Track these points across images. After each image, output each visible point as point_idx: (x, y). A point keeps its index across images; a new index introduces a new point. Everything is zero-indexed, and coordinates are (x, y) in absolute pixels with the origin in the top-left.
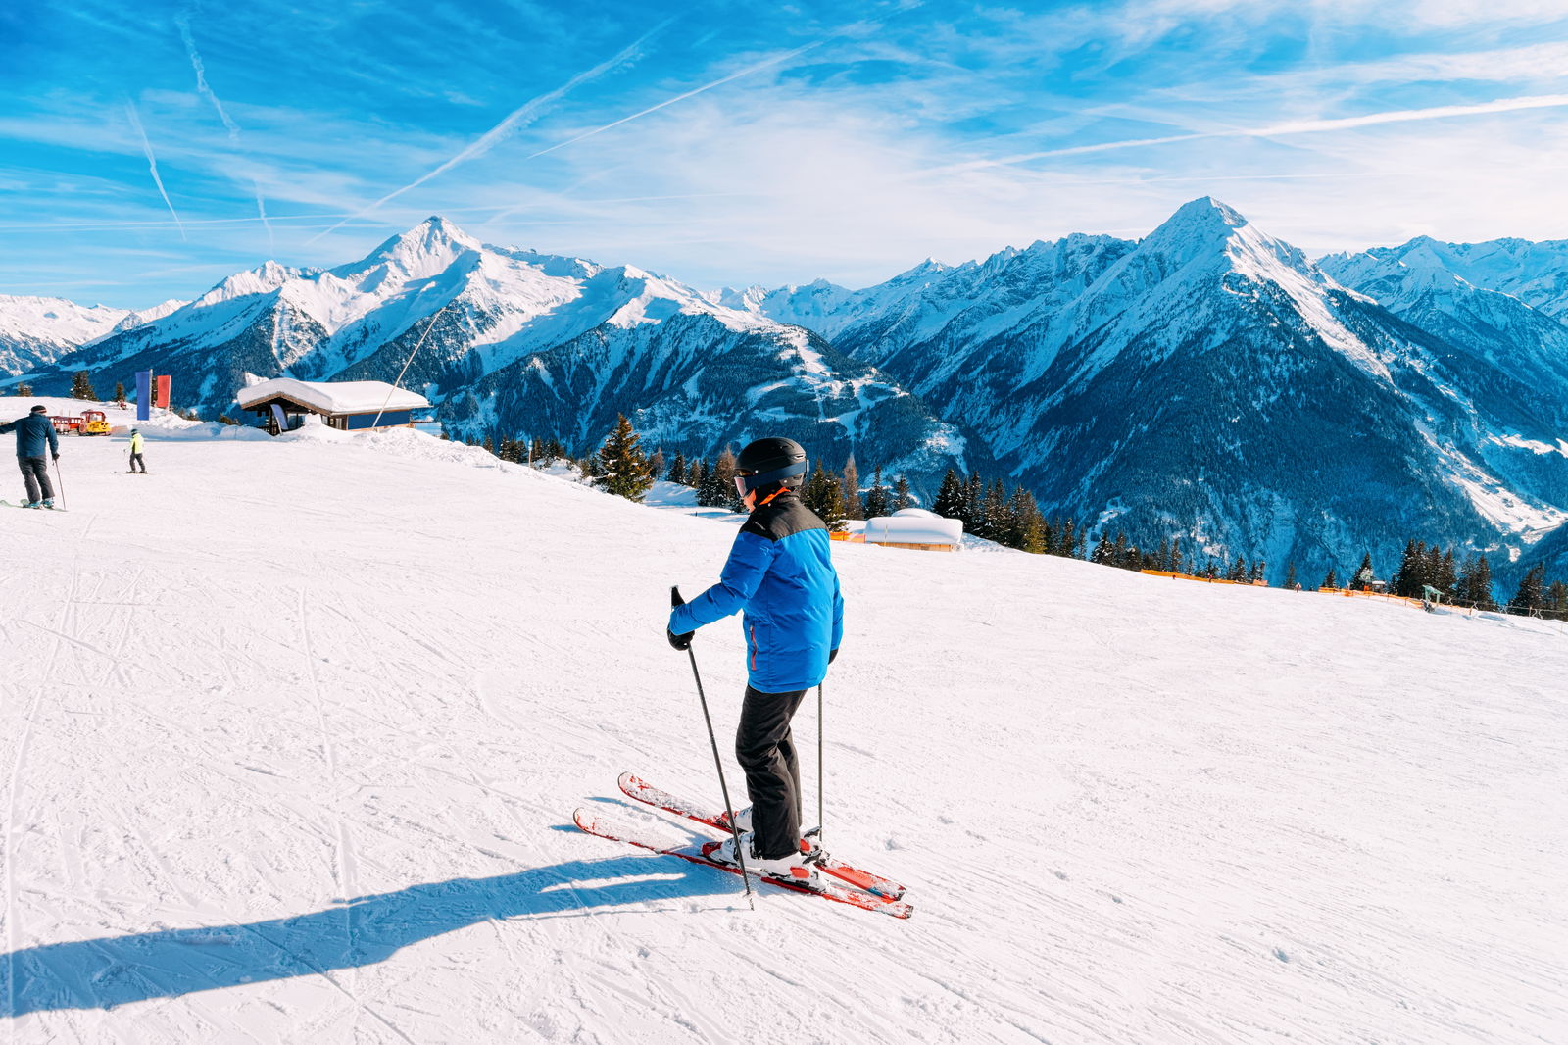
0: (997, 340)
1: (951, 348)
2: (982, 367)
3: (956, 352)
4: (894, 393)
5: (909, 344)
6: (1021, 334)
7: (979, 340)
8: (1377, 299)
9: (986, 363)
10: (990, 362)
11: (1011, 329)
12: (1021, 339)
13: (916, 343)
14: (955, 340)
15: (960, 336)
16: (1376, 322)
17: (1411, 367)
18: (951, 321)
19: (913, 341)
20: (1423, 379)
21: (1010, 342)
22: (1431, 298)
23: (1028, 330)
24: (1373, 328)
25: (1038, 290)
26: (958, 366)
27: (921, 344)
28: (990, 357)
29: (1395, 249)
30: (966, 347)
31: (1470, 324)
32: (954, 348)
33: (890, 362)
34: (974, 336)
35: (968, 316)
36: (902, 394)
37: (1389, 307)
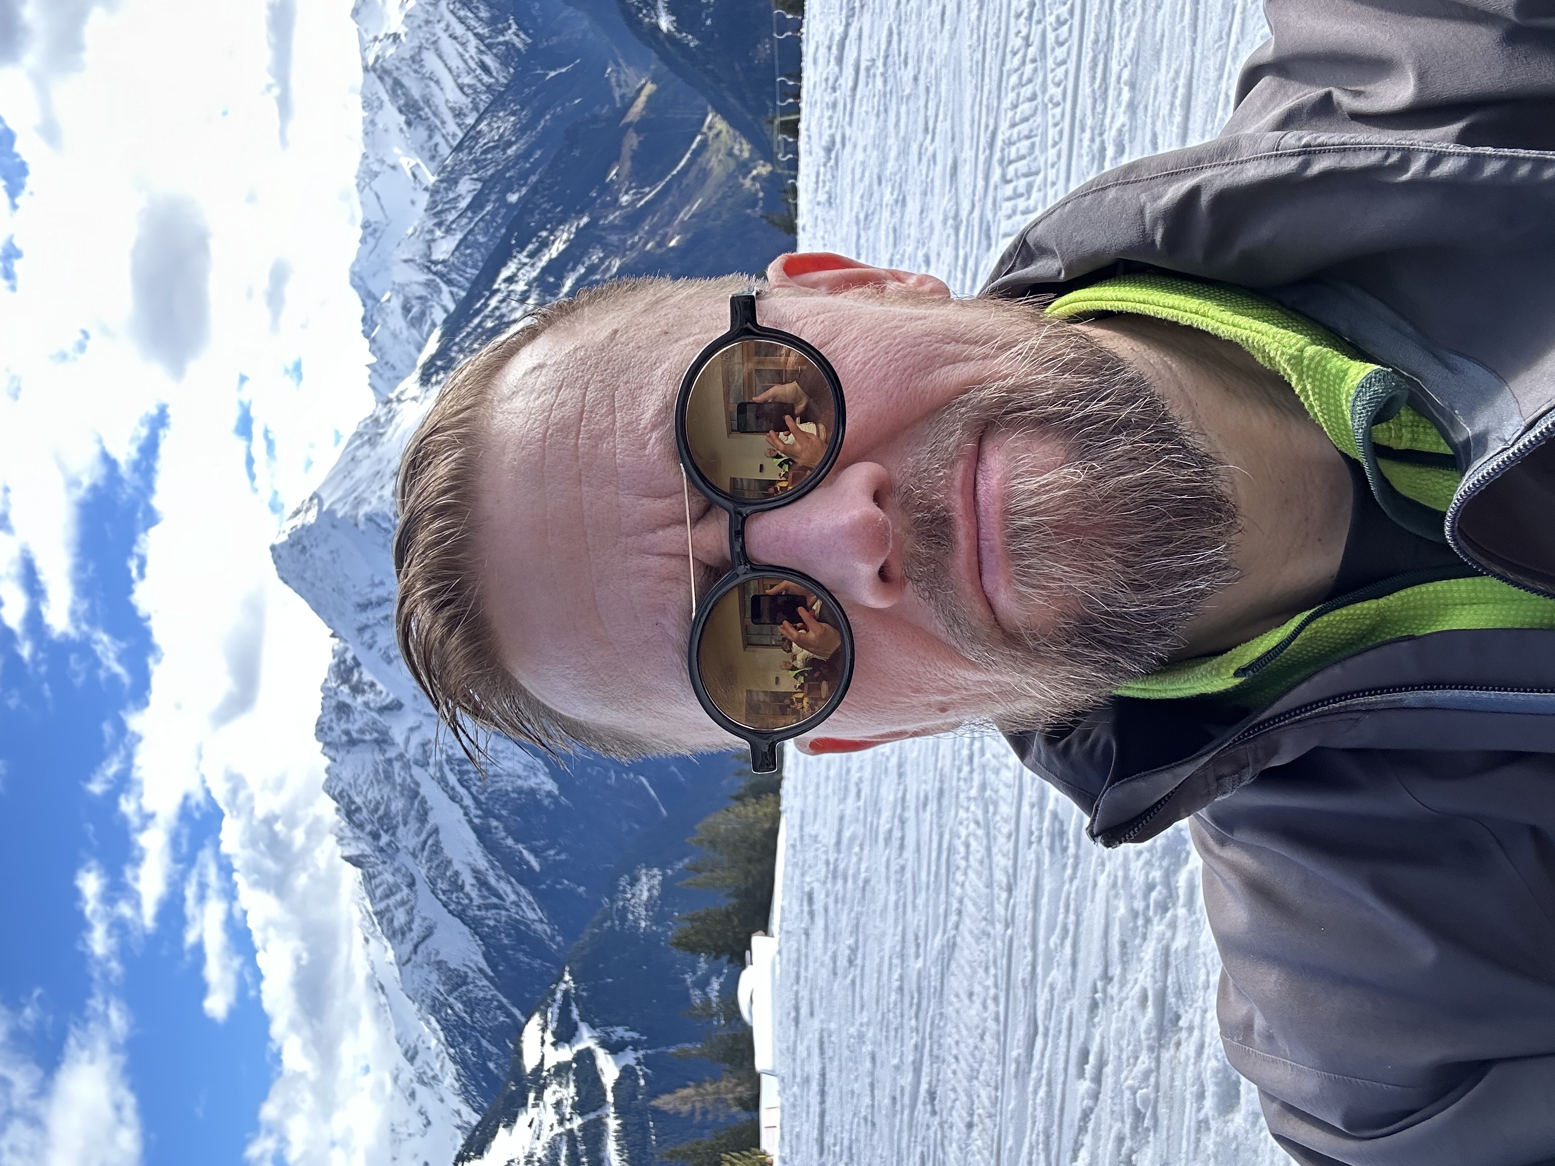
0: (482, 834)
1: (496, 906)
2: (525, 853)
3: (499, 897)
4: (566, 993)
5: (486, 976)
6: (475, 798)
7: (482, 864)
8: (434, 325)
9: (520, 847)
10: (517, 841)
11: (466, 814)
12: (482, 798)
13: (484, 965)
14: (481, 901)
15: (474, 894)
16: (467, 326)
17: (529, 284)
18: (450, 912)
19: (481, 970)
20: (544, 270)
21: (487, 813)
22: (435, 263)
23: (468, 789)
24: (475, 329)
25: (404, 780)
26: (523, 891)
27: (486, 956)
28: (510, 842)
29: (364, 305)
30: (492, 881)
31: (471, 220)
32: (494, 900)
33: (514, 1005)
34: (476, 872)
35: (442, 885)
36: (567, 977)
37: (446, 310)
